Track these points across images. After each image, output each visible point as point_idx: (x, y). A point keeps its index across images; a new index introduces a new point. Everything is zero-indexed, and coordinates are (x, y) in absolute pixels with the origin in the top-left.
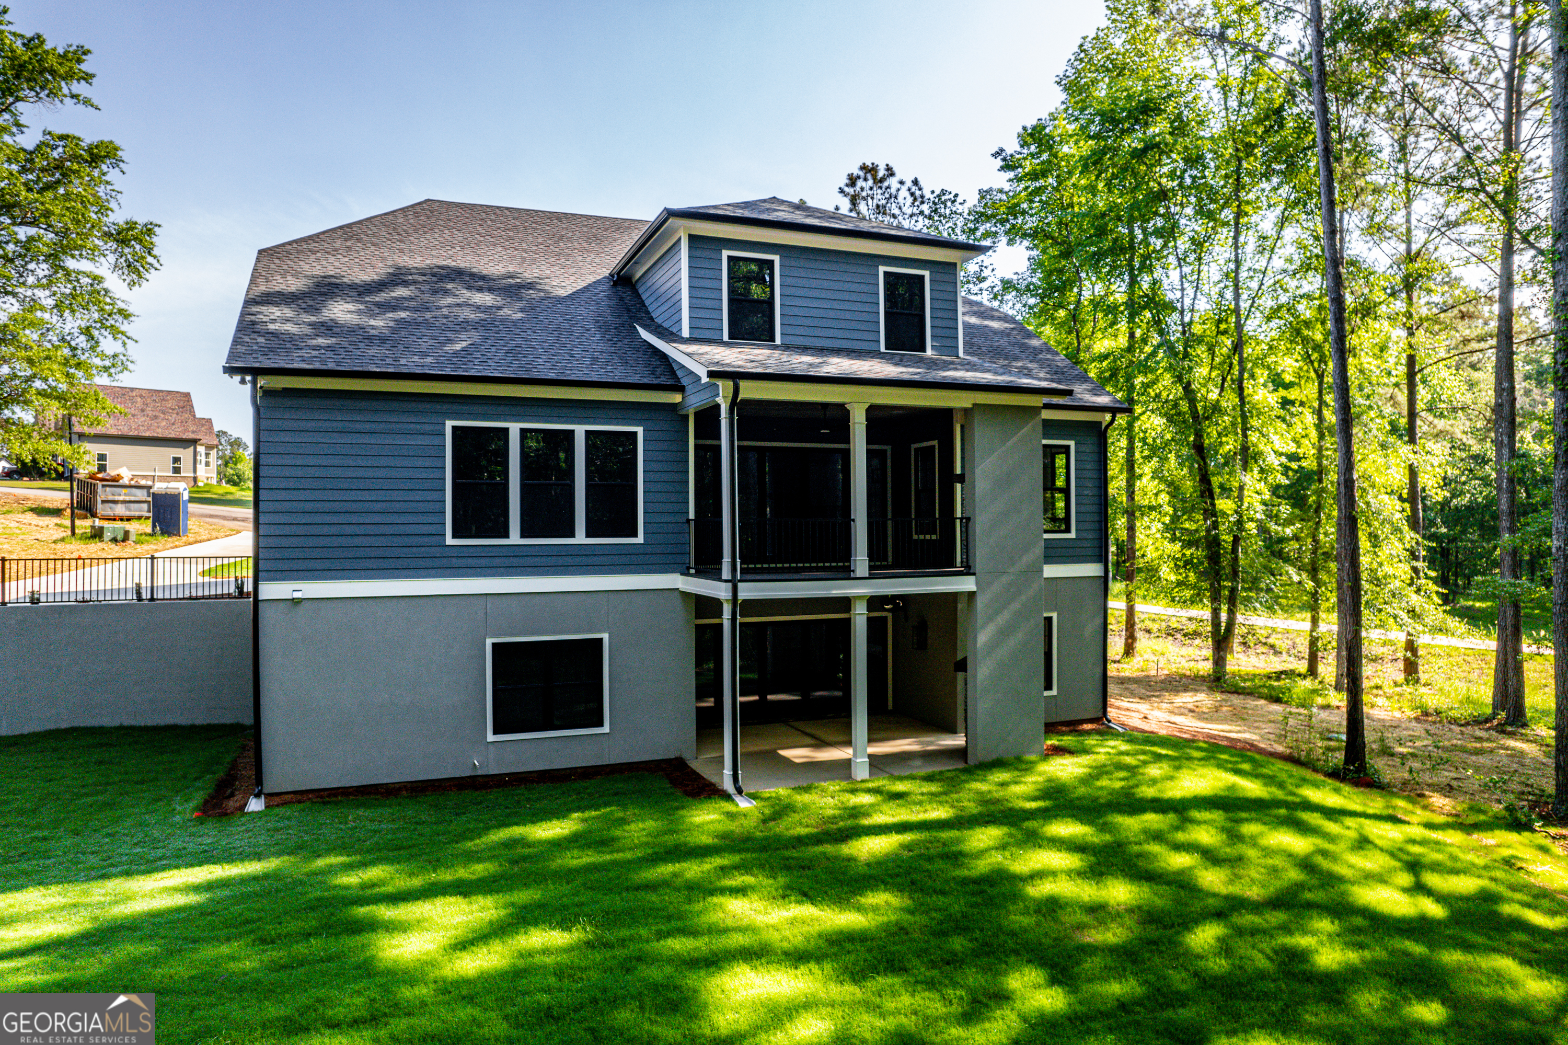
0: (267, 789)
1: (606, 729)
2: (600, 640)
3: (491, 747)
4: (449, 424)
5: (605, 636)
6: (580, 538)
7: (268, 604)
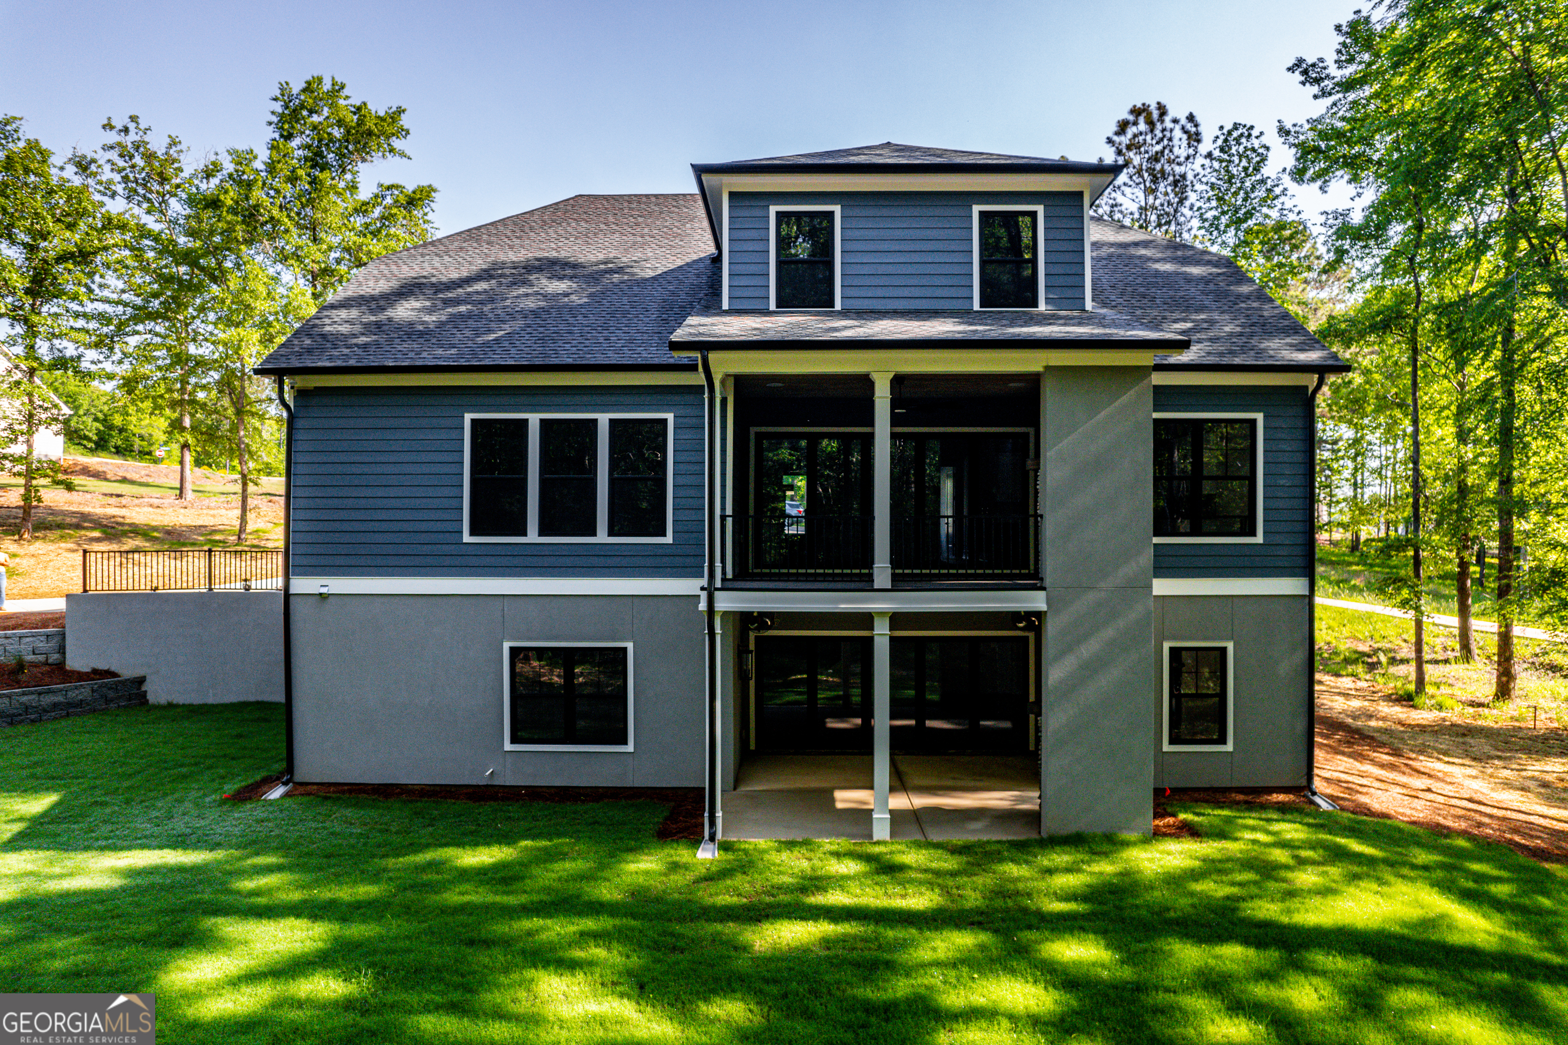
0: (298, 777)
1: (630, 748)
2: (624, 650)
3: (507, 755)
4: (468, 417)
5: (630, 646)
6: (602, 537)
7: (299, 599)
